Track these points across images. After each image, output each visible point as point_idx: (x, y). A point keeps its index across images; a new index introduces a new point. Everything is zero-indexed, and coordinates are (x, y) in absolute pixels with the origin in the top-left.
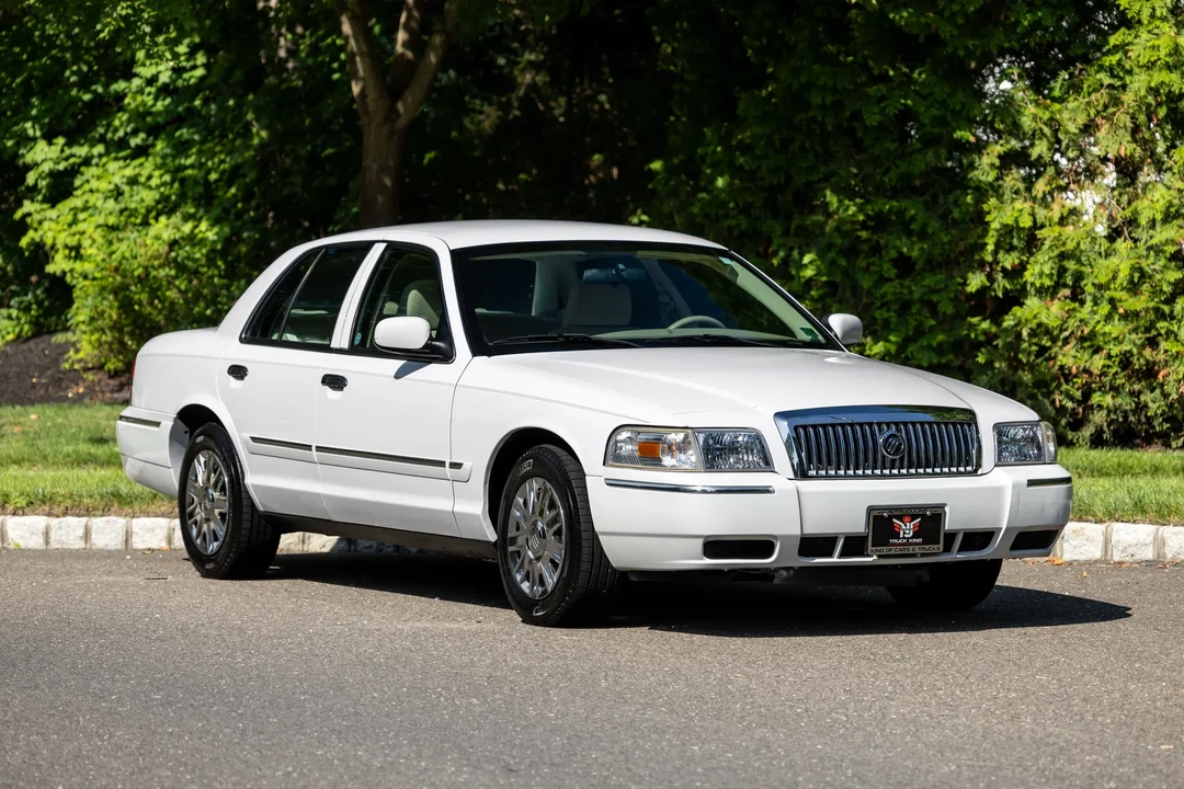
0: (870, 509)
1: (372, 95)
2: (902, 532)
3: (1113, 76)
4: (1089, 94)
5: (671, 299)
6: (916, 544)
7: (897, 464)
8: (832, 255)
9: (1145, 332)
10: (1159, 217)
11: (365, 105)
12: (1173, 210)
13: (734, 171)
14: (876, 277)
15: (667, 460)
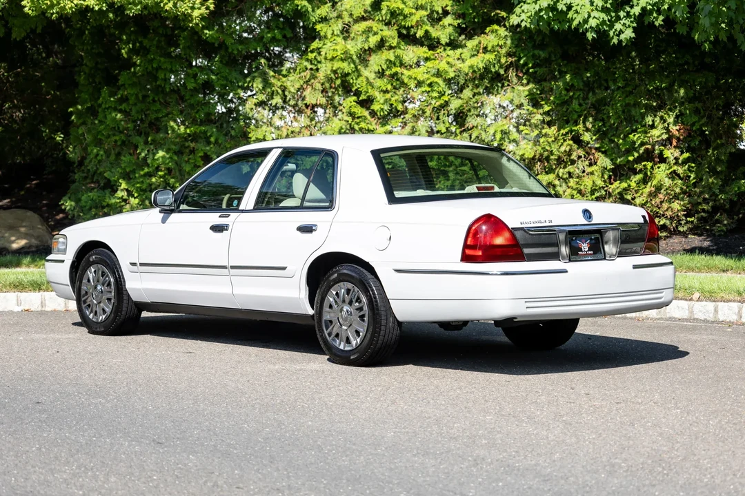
3: (311, 64)
4: (300, 73)
12: (343, 131)
14: (193, 165)
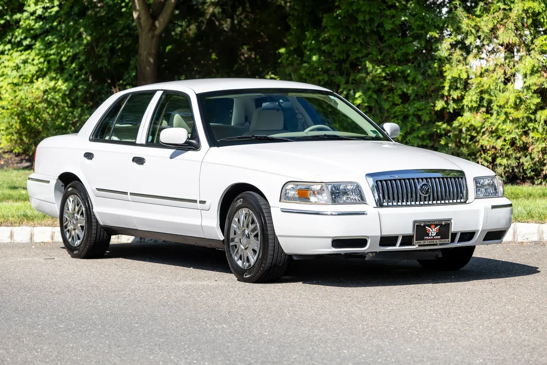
0: (415, 222)
1: (143, 18)
2: (430, 233)
3: (505, 4)
4: (494, 13)
5: (303, 116)
6: (437, 239)
7: (427, 199)
8: (370, 93)
9: (522, 128)
10: (528, 72)
11: (140, 23)
12: (535, 69)
13: (321, 52)
14: (391, 104)
15: (313, 199)
